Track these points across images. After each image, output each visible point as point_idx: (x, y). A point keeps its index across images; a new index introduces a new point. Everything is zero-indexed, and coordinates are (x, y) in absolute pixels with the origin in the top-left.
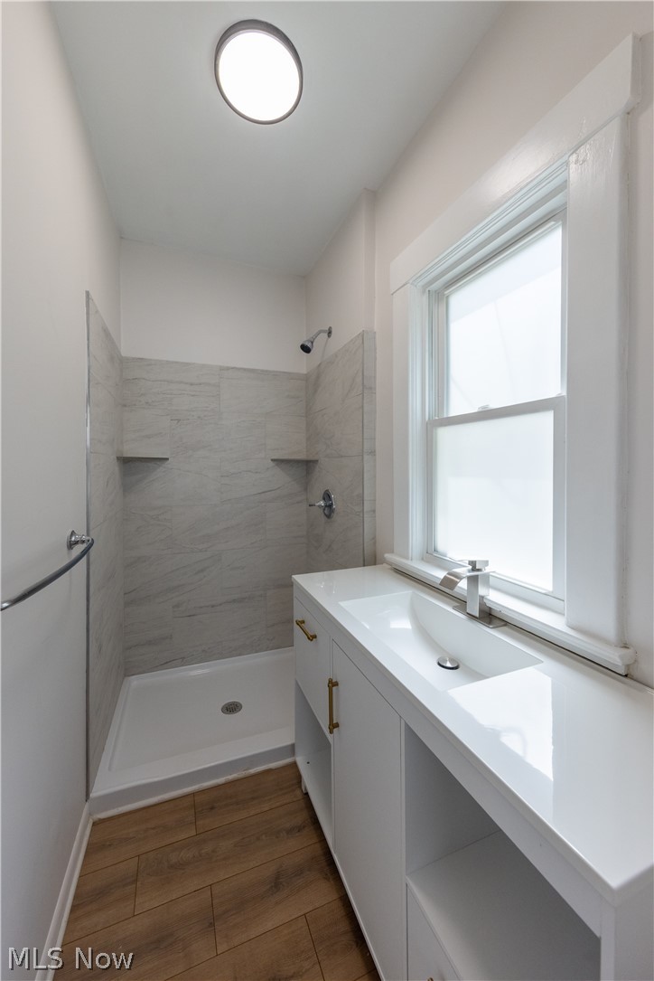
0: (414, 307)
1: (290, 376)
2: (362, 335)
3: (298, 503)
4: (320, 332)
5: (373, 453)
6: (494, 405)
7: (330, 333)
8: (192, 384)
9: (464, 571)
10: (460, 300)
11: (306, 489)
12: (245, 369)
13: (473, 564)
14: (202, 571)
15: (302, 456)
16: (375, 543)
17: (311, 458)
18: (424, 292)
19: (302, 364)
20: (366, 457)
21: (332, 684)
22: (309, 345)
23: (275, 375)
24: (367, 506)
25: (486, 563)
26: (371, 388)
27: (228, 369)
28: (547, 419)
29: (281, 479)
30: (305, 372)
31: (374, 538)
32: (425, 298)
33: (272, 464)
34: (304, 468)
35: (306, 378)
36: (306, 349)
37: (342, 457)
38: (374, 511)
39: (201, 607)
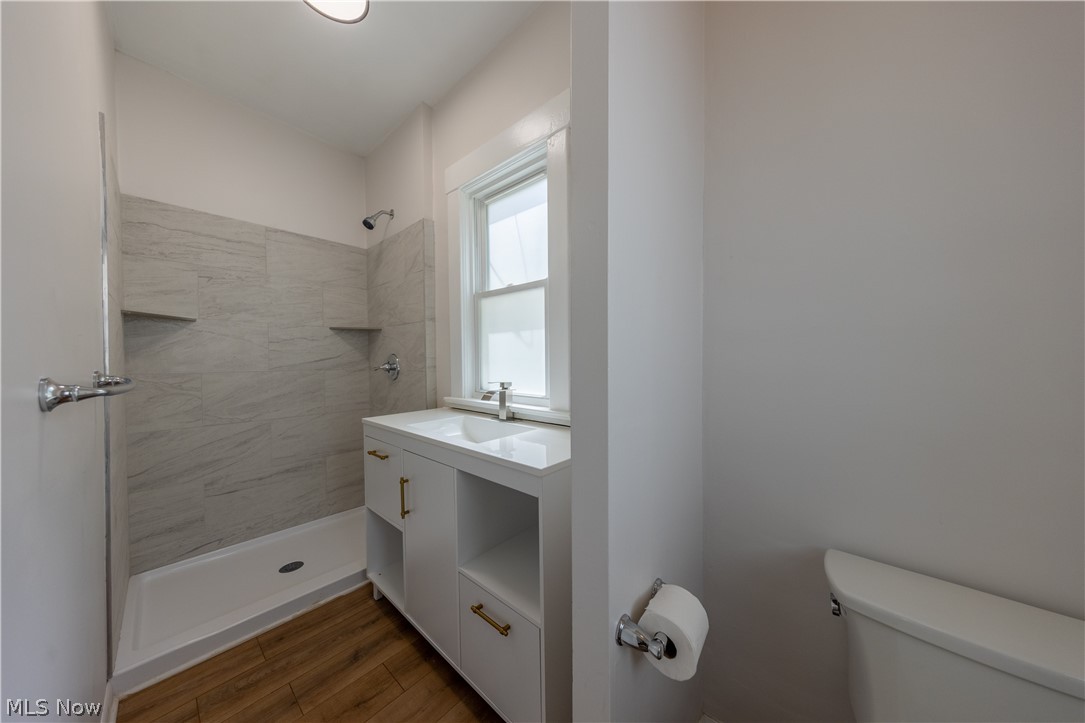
0: (465, 209)
1: (350, 250)
2: (422, 222)
3: (361, 370)
4: (382, 212)
5: (433, 319)
6: (516, 282)
7: (392, 214)
8: (228, 241)
9: (497, 388)
10: (495, 208)
11: (368, 359)
12: (297, 235)
13: (502, 384)
14: (245, 442)
15: (365, 326)
16: (436, 393)
17: (372, 327)
18: (470, 198)
19: (363, 240)
20: (427, 323)
21: (403, 481)
22: (372, 222)
23: (333, 245)
24: (429, 363)
25: (510, 384)
26: (430, 267)
27: (276, 231)
28: (540, 294)
29: (342, 347)
30: (365, 247)
31: (435, 389)
32: (472, 202)
33: (331, 332)
34: (366, 336)
35: (367, 253)
36: (368, 225)
37: (405, 324)
38: (435, 367)
39: (244, 482)
